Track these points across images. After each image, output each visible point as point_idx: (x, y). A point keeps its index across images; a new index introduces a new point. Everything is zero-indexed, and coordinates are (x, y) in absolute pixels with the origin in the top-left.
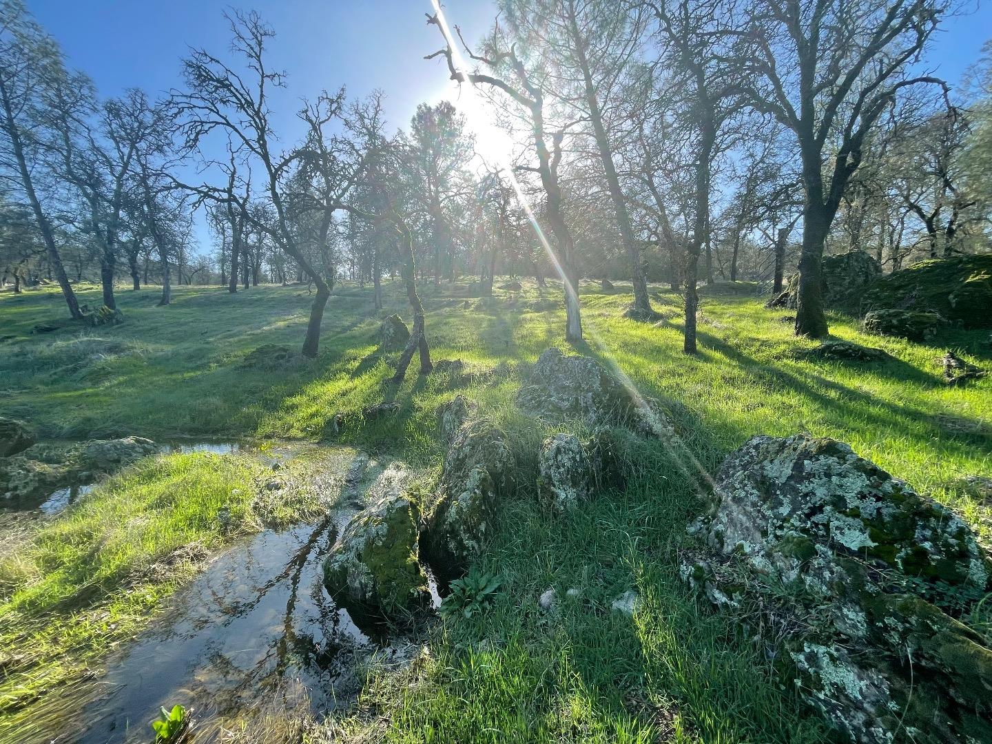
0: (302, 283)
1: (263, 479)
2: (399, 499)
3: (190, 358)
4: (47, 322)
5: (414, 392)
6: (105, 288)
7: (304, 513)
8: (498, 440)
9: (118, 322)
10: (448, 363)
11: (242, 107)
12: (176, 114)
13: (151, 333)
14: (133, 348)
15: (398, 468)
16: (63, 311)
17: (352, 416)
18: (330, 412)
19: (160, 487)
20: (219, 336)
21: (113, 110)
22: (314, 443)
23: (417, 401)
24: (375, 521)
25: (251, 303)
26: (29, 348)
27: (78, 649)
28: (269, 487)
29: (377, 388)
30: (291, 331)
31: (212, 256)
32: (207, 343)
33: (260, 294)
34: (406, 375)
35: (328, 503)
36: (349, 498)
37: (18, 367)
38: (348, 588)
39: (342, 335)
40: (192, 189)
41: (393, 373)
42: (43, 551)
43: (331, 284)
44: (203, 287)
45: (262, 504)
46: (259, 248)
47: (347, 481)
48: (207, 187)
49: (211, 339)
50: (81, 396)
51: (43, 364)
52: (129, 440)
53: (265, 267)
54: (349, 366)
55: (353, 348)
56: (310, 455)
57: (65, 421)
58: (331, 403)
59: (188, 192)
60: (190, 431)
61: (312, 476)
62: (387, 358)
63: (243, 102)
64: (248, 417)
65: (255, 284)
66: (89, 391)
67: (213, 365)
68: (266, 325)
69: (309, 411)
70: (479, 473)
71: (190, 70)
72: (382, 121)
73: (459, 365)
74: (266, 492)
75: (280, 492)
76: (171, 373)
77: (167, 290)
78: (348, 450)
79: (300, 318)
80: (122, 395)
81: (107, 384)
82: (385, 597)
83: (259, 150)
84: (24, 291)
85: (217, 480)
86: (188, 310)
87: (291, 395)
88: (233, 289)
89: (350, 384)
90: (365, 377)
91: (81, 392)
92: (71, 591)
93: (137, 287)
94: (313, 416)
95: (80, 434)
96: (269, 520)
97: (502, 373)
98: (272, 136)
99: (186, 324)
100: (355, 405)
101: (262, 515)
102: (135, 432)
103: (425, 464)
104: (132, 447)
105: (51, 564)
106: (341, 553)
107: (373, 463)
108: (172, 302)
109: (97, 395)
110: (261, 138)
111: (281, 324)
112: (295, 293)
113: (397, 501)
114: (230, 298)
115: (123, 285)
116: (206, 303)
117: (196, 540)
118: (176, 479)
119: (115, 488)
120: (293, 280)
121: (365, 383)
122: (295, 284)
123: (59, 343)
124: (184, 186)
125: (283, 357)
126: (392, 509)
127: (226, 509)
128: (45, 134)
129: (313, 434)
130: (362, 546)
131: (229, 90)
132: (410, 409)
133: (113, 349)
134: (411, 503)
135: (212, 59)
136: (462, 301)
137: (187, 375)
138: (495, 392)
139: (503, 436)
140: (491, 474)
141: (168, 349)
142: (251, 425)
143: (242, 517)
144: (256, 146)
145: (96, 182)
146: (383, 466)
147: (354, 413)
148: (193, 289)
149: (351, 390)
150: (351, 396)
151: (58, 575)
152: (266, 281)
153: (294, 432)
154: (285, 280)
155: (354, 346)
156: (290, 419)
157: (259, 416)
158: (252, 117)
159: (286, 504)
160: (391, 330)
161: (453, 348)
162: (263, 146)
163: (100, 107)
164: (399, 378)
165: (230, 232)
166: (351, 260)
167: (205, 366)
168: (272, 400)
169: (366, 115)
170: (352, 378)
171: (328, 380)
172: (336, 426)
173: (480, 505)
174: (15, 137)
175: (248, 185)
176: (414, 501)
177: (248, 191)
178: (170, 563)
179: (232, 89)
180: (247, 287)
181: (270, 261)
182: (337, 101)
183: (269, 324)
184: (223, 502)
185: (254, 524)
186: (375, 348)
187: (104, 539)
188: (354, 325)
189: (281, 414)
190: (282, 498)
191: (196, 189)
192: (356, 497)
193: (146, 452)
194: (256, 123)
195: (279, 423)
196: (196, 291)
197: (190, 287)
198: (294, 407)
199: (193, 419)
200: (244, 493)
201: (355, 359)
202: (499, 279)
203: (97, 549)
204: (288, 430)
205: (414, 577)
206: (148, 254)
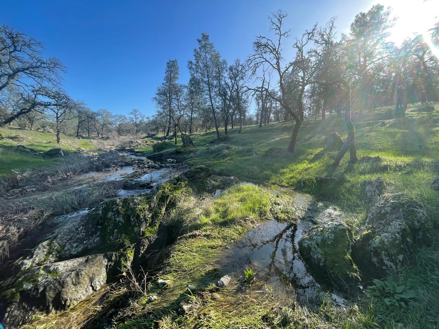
0: (286, 121)
1: (273, 200)
2: (341, 225)
3: (247, 152)
4: (212, 140)
5: (346, 172)
6: (225, 128)
7: (289, 218)
8: (416, 208)
9: (228, 140)
10: (370, 158)
11: (272, 52)
12: (250, 64)
13: (236, 143)
14: (232, 148)
15: (335, 209)
16: (216, 136)
17: (310, 180)
18: (300, 177)
19: (241, 195)
20: (256, 144)
21: (231, 69)
22: (292, 190)
23: (348, 177)
24: (327, 231)
25: (267, 131)
26: (209, 147)
27: (224, 238)
28: (275, 203)
29: (323, 168)
30: (282, 142)
31: (254, 114)
32: (252, 146)
33: (270, 127)
34: (340, 163)
35: (299, 217)
36: (309, 217)
37: (207, 153)
38: (311, 257)
39: (304, 143)
40: (253, 89)
41: (332, 162)
42: (215, 206)
43: (302, 119)
44: (251, 126)
45: (273, 210)
46: (271, 108)
47: (308, 209)
48: (257, 87)
49: (253, 145)
50: (220, 162)
51: (212, 152)
52: (232, 178)
53: (272, 116)
54: (309, 157)
55: (310, 149)
56: (290, 194)
57: (217, 169)
58: (300, 173)
59: (252, 91)
60: (248, 177)
61: (292, 203)
62: (329, 154)
63: (272, 49)
64: (266, 175)
65: (268, 123)
66: (222, 161)
67: (254, 154)
68: (272, 139)
69: (290, 175)
70: (399, 225)
71: (255, 45)
72: (333, 33)
73: (378, 159)
74: (274, 205)
75: (280, 207)
76: (242, 157)
77: (241, 128)
78: (309, 195)
79: (286, 136)
80: (230, 163)
81: (226, 159)
82: (332, 269)
83: (276, 67)
84: (208, 131)
85: (257, 196)
86: (246, 135)
87: (283, 168)
88: (260, 126)
89: (309, 166)
90: (317, 163)
91: (220, 161)
92: (221, 220)
93: (233, 128)
94: (292, 178)
95: (220, 174)
96: (275, 216)
97: (418, 166)
98: (282, 60)
99: (246, 139)
100: (312, 175)
101: (273, 214)
102: (233, 175)
103: (352, 211)
104: (233, 180)
105: (217, 211)
106: (308, 240)
107: (320, 204)
108: (242, 132)
109: (223, 162)
110: (278, 62)
111: (278, 139)
112: (284, 125)
113: (339, 225)
114: (260, 130)
115: (229, 127)
116: (252, 132)
117: (252, 216)
118: (245, 193)
119: (229, 192)
120: (282, 120)
121: (316, 166)
122: (284, 121)
123: (216, 146)
124: (251, 89)
125: (279, 152)
126: (337, 228)
127: (261, 208)
128: (215, 82)
129: (292, 186)
130: (319, 241)
131: (268, 47)
132: (342, 181)
133: (228, 148)
134: (348, 228)
135: (263, 38)
136: (379, 122)
137: (247, 158)
138: (410, 178)
139: (421, 207)
140: (410, 228)
141: (241, 148)
142: (267, 178)
143: (266, 213)
144: (275, 66)
145: (225, 94)
146: (327, 207)
147: (311, 179)
148: (248, 127)
149: (309, 168)
150: (309, 171)
151: (218, 214)
152: (272, 121)
153: (284, 184)
154: (279, 120)
155: (311, 148)
156: (282, 178)
157: (271, 175)
158: (275, 55)
159: (282, 212)
160: (332, 140)
161: (373, 149)
162: (278, 65)
163: (228, 69)
164: (336, 165)
165: (261, 104)
166: (309, 108)
167: (252, 155)
168: (275, 169)
169: (325, 34)
170: (310, 163)
171: (299, 163)
172: (302, 184)
173: (399, 244)
174: (209, 86)
175: (269, 83)
176: (349, 228)
177: (268, 86)
178: (245, 221)
179: (269, 46)
180: (265, 124)
181: (274, 113)
182: (312, 33)
183: (274, 139)
184: (260, 205)
185: (270, 216)
186: (322, 149)
187: (229, 207)
188: (310, 138)
189: (279, 175)
190: (280, 209)
191: (254, 89)
192: (313, 218)
193: (236, 182)
194: (276, 56)
195: (278, 179)
196: (249, 127)
197: (247, 126)
198: (283, 173)
199: (248, 173)
200: (266, 203)
201: (311, 154)
202: (412, 106)
203: (227, 210)
204: (281, 182)
205: (349, 267)
206: (236, 116)
